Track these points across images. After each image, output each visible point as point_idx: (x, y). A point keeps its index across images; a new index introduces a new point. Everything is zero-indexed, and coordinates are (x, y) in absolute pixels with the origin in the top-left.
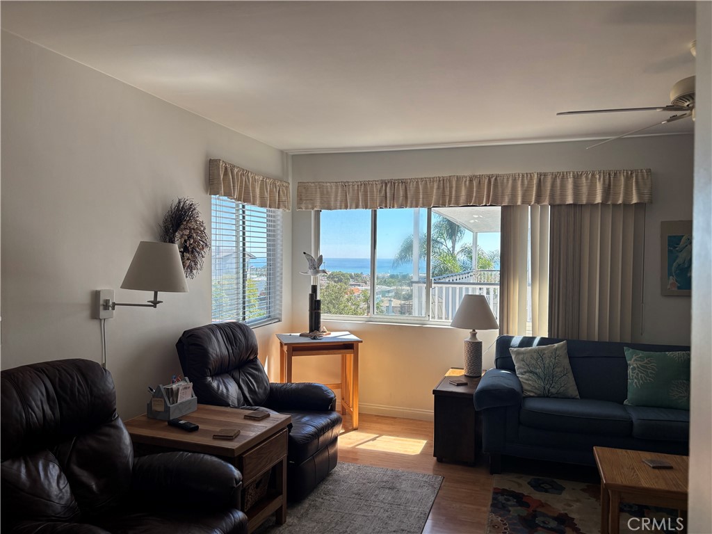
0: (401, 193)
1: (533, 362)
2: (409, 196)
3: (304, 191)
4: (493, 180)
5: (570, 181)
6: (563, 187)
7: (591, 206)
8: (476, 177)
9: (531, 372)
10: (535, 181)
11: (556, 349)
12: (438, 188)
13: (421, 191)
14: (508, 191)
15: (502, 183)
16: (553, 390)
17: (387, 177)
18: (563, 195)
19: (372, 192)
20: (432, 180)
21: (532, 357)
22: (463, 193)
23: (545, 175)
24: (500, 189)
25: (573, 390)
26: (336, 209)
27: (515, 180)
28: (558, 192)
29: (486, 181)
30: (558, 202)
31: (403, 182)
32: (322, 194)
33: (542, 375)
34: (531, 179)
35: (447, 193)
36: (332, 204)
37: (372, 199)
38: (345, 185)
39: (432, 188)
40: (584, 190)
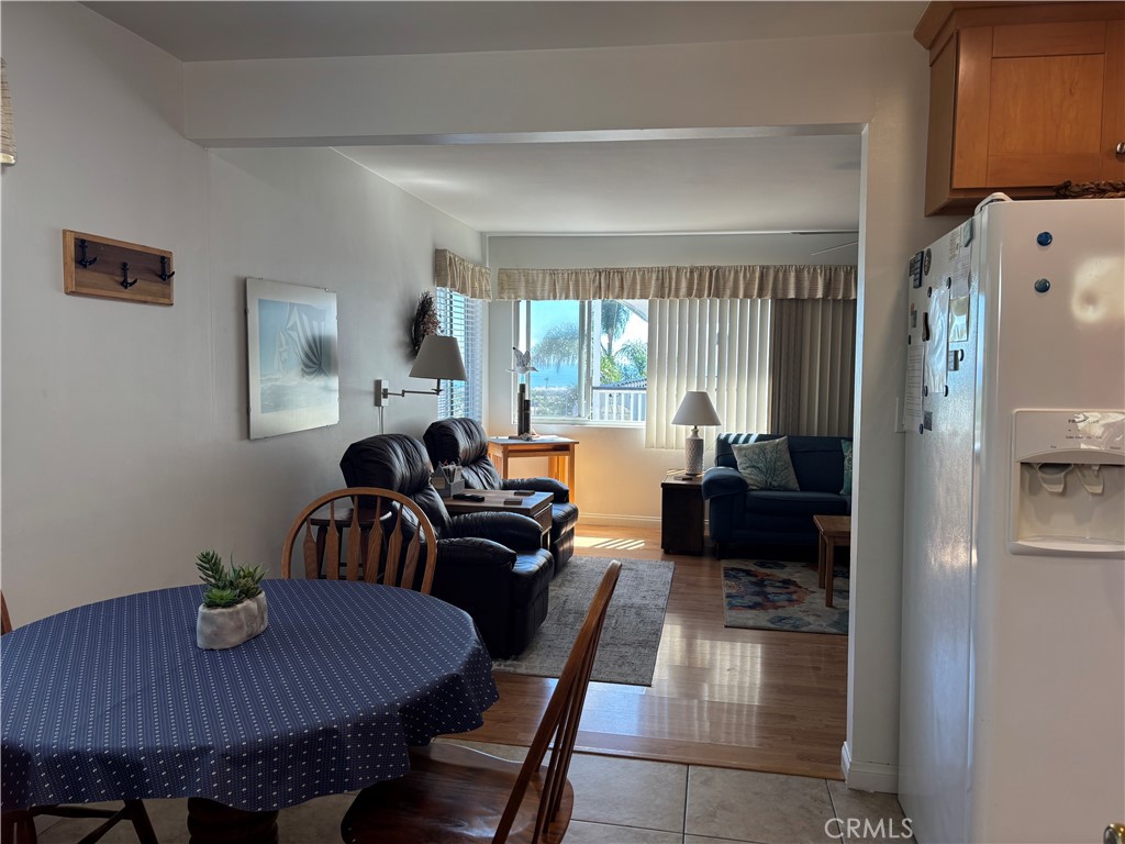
0: (617, 284)
1: (756, 457)
2: (625, 287)
3: (505, 278)
4: (714, 272)
5: (793, 274)
6: (786, 280)
7: (814, 300)
8: (697, 268)
9: (753, 467)
10: (757, 275)
11: (778, 444)
12: (657, 279)
13: (638, 282)
14: (730, 284)
15: (724, 275)
16: (774, 483)
17: (601, 266)
18: (785, 289)
19: (584, 281)
20: (650, 270)
21: (754, 452)
22: (684, 284)
23: (768, 268)
24: (721, 282)
25: (794, 483)
26: (543, 299)
27: (736, 273)
28: (780, 286)
29: (708, 274)
30: (780, 296)
31: (620, 272)
32: (527, 282)
33: (764, 470)
34: (754, 271)
35: (667, 285)
36: (539, 294)
37: (584, 289)
38: (553, 273)
39: (650, 278)
40: (806, 284)
